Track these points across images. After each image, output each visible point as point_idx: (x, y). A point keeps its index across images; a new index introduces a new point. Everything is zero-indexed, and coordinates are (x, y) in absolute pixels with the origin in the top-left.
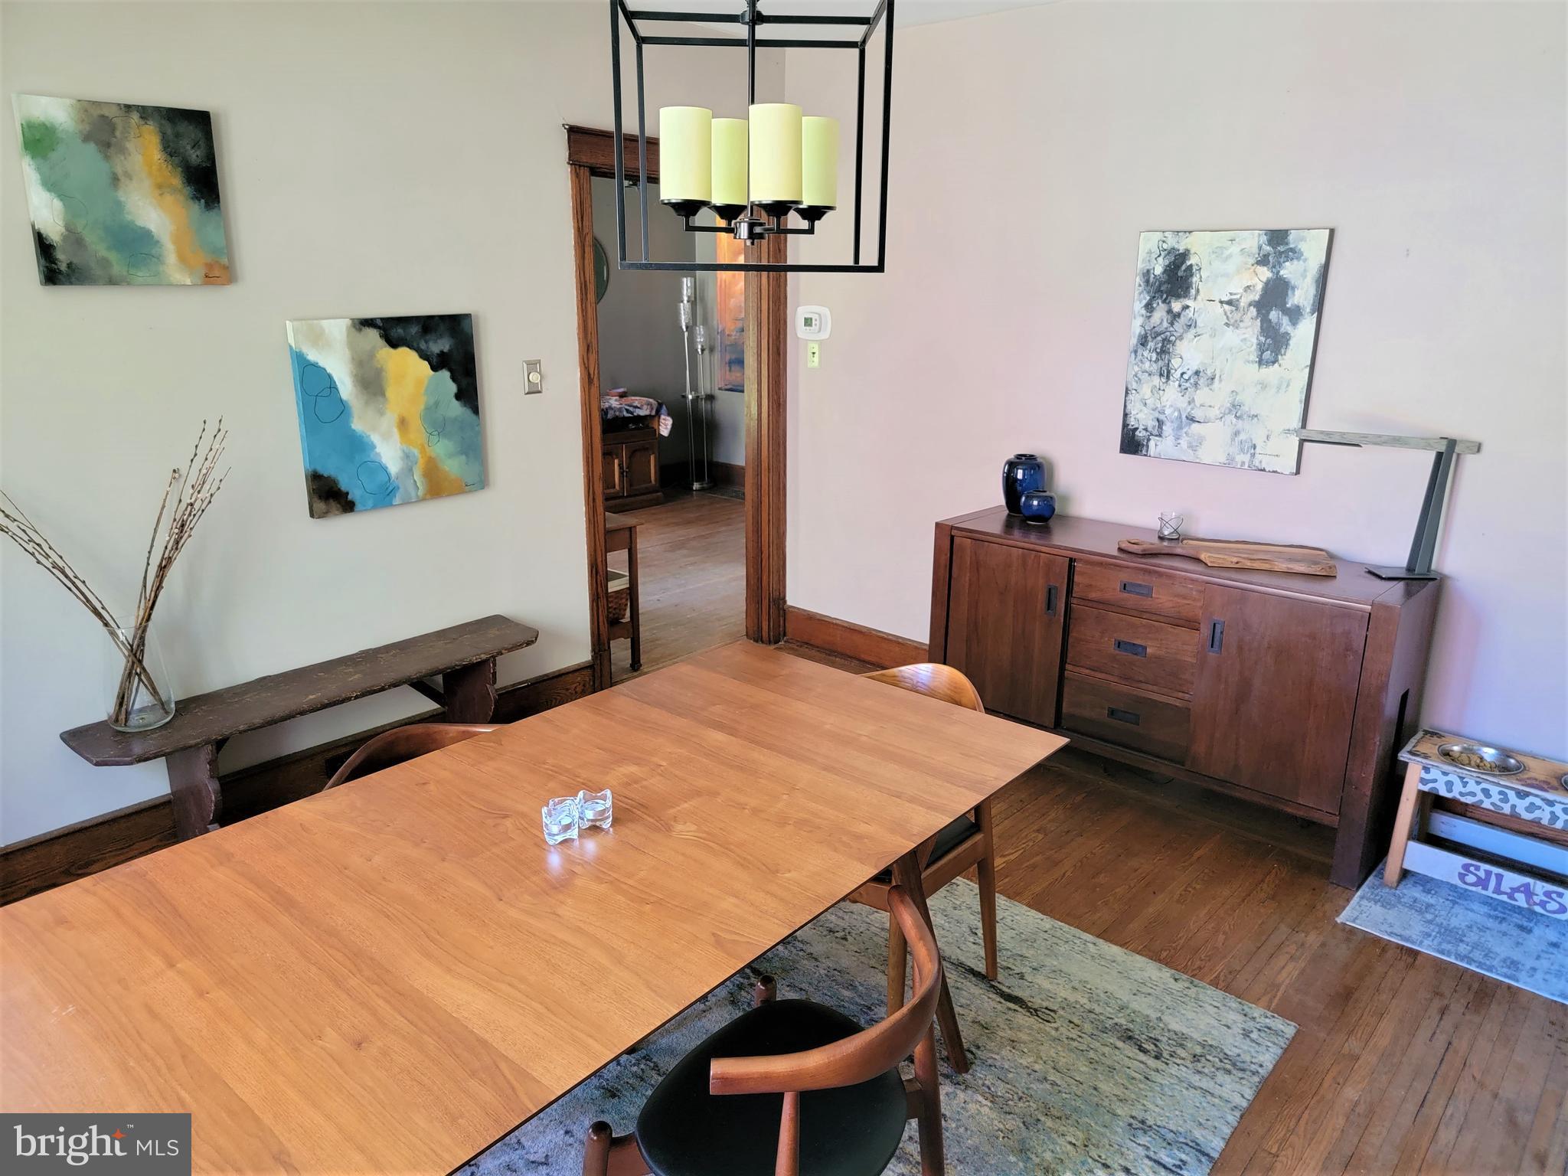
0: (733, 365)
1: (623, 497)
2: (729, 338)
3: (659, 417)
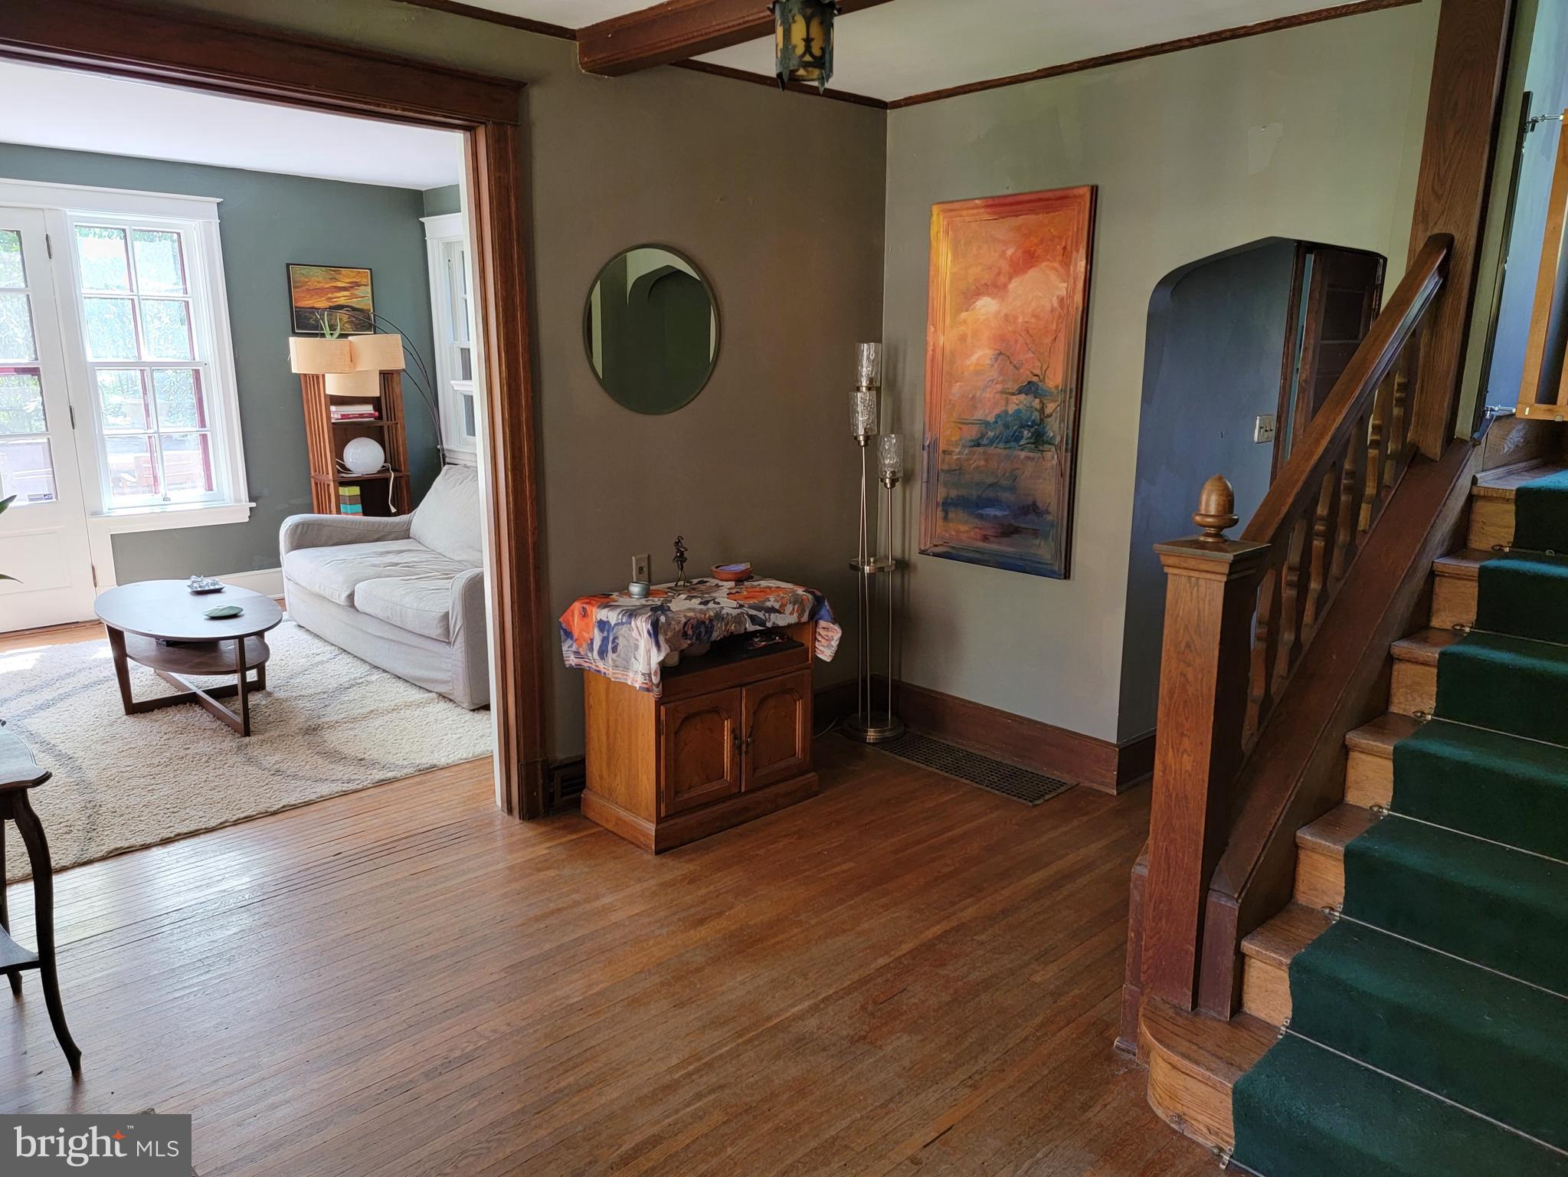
0: (951, 509)
1: (739, 794)
2: (948, 457)
3: (817, 623)
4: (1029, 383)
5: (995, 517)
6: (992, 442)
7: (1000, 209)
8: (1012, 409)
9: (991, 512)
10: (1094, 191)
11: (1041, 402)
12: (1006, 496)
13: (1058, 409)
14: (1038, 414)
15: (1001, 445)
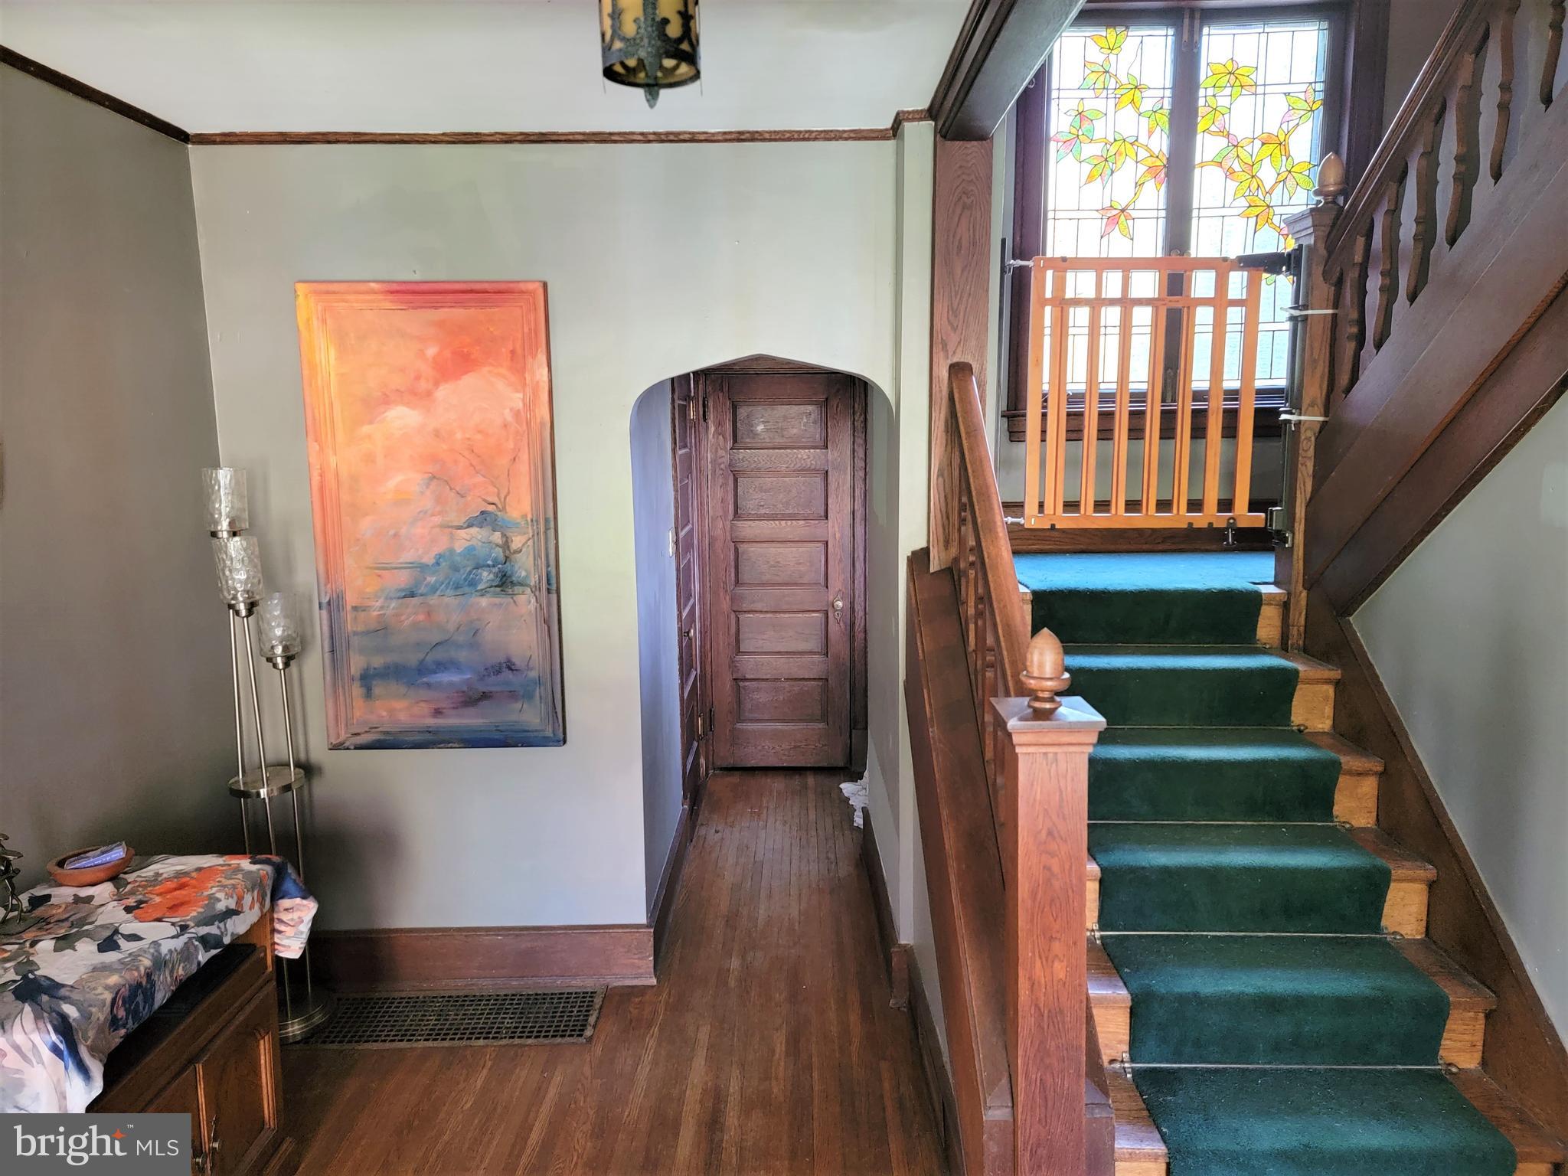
0: (376, 683)
3: (279, 908)
4: (482, 513)
5: (451, 684)
6: (434, 589)
7: (410, 297)
8: (459, 547)
9: (445, 678)
10: (545, 285)
11: (504, 535)
12: (462, 656)
13: (530, 543)
14: (501, 550)
15: (450, 592)
